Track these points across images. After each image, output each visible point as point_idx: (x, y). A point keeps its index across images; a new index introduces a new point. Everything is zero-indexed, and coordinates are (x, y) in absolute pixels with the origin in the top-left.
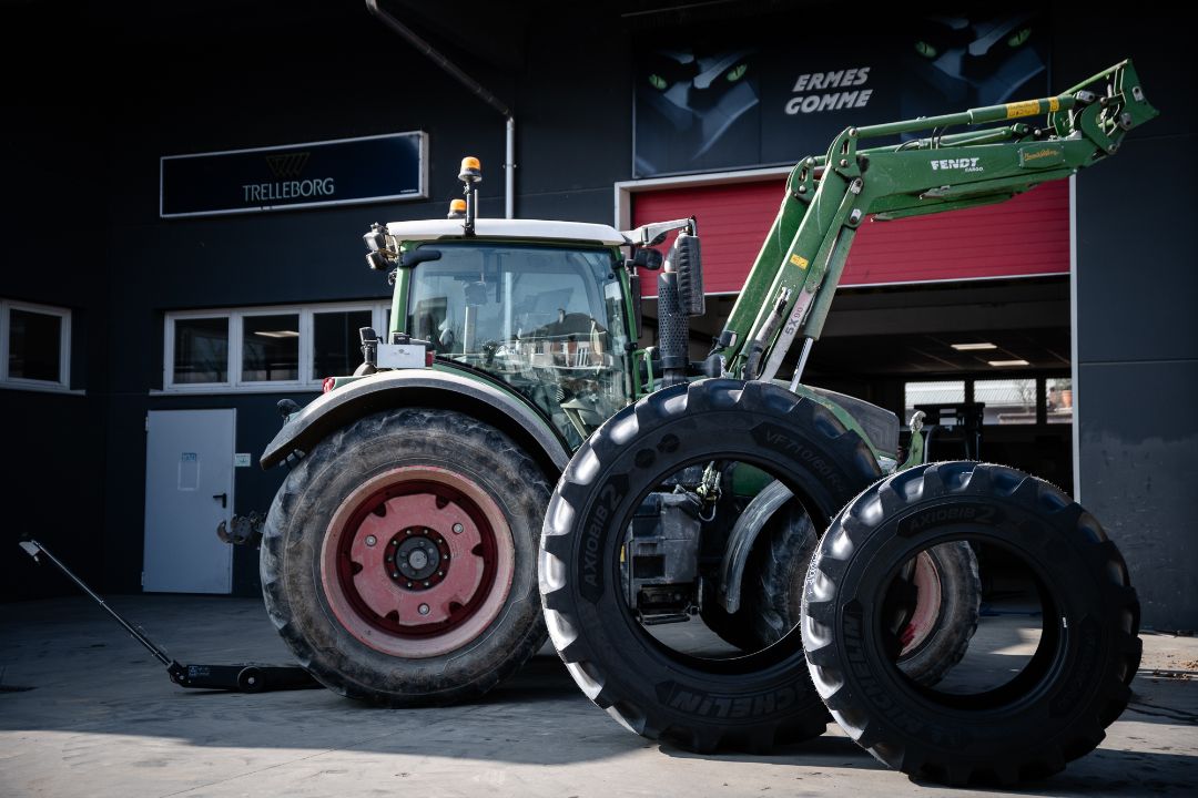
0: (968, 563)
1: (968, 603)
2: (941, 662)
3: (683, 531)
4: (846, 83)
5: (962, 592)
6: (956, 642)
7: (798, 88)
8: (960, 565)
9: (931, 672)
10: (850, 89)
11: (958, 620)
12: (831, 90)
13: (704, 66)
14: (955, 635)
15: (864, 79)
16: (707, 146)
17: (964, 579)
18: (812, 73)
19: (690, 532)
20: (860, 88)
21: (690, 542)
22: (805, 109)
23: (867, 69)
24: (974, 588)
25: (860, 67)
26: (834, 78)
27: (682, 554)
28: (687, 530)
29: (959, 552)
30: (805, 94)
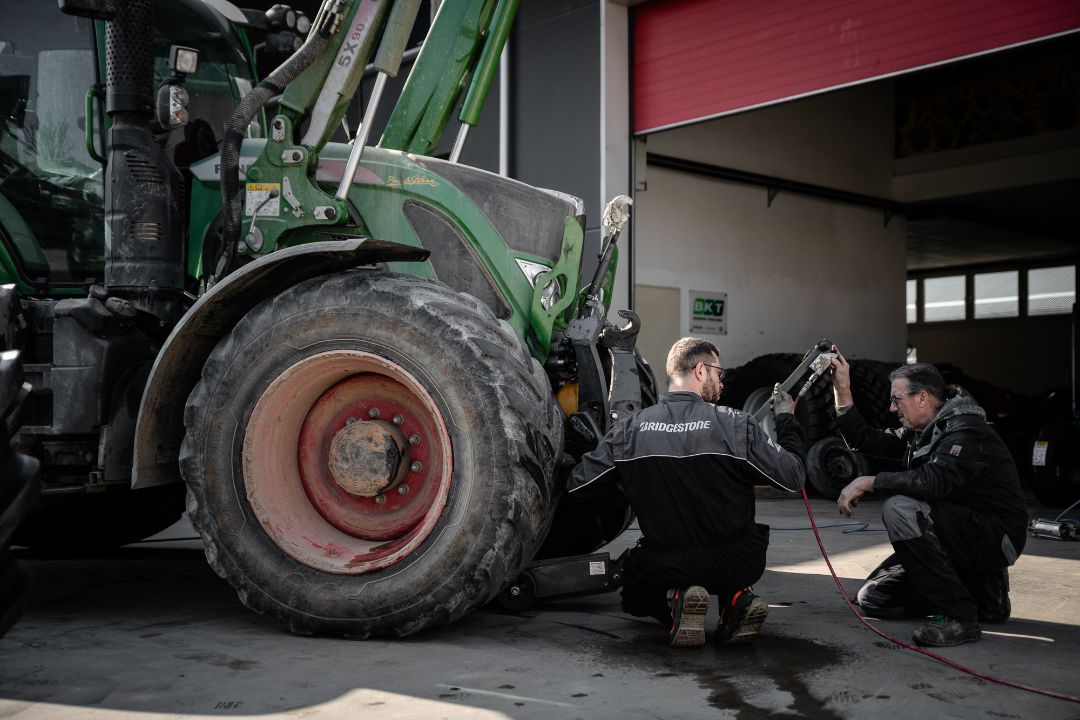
0: (497, 413)
1: (495, 483)
2: (448, 580)
3: (78, 355)
5: (483, 463)
6: (472, 548)
8: (480, 415)
9: (429, 598)
11: (476, 509)
14: (471, 537)
17: (487, 439)
19: (89, 355)
21: (87, 370)
24: (506, 455)
27: (75, 389)
28: (83, 353)
29: (479, 394)
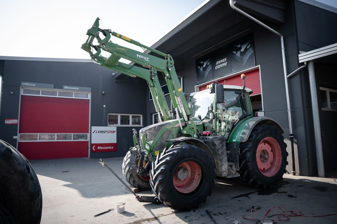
4: (223, 61)
7: (217, 64)
10: (224, 62)
12: (221, 63)
13: (204, 63)
15: (226, 60)
16: (206, 77)
18: (218, 61)
20: (225, 62)
22: (218, 68)
23: (226, 58)
25: (225, 58)
26: (221, 61)
30: (218, 65)
